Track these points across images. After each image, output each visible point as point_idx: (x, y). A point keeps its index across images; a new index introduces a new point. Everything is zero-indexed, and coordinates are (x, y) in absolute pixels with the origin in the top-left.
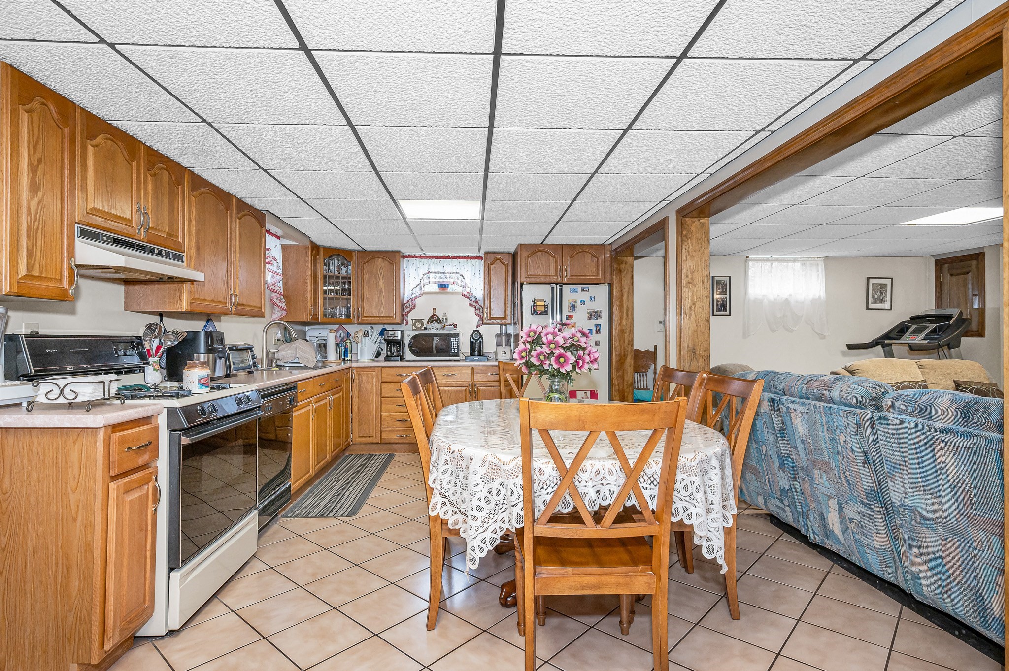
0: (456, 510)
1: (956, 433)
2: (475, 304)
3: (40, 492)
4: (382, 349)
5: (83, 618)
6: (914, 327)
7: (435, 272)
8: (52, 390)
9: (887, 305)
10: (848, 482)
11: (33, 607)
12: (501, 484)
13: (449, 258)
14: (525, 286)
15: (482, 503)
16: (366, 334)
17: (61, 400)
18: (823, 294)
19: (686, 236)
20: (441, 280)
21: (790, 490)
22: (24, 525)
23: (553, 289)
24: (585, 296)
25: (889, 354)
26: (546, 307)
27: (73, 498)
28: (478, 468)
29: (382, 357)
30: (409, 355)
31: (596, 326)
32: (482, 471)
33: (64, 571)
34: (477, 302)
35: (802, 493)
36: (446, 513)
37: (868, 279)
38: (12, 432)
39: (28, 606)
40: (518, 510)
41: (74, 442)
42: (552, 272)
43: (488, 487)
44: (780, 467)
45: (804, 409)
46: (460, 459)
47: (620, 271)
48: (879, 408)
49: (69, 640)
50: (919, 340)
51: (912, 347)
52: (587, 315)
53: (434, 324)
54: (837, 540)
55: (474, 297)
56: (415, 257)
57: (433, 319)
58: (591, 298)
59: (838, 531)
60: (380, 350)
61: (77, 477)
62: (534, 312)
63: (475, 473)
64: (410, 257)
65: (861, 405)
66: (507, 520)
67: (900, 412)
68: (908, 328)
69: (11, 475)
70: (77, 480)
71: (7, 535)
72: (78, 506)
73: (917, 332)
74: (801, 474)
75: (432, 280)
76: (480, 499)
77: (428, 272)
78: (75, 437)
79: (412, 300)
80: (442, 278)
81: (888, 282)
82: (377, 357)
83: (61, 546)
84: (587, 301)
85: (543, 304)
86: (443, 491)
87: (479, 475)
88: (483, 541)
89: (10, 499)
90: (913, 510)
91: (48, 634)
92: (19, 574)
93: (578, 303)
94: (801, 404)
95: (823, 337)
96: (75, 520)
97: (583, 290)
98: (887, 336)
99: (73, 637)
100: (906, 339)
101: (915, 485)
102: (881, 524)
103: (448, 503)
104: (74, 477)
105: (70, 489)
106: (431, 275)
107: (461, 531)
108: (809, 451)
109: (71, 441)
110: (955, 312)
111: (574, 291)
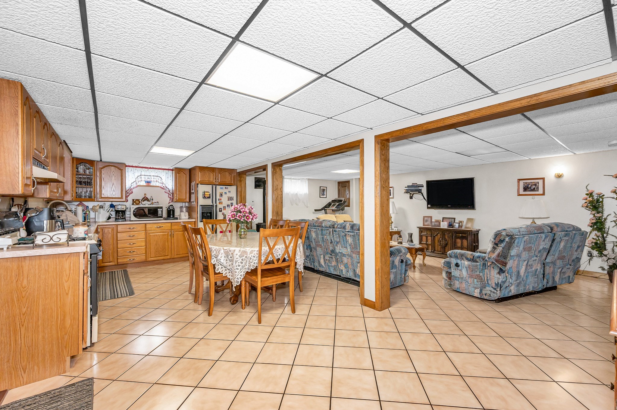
0: (227, 269)
1: (351, 232)
2: (169, 192)
3: (46, 284)
4: (112, 215)
5: (73, 336)
6: (333, 204)
7: (145, 175)
8: (46, 238)
9: (325, 196)
10: (326, 249)
11: (43, 337)
12: (246, 257)
13: (153, 168)
14: (200, 186)
15: (240, 264)
16: (101, 207)
17: (52, 242)
18: (308, 192)
19: (275, 173)
20: (149, 180)
21: (310, 255)
22: (37, 301)
23: (212, 187)
24: (227, 191)
25: (326, 213)
26: (210, 195)
27: (66, 285)
28: (238, 253)
29: (112, 219)
30: (133, 218)
31: (231, 203)
32: (239, 254)
33: (62, 317)
34: (169, 191)
35: (313, 256)
36: (222, 271)
37: (320, 187)
38: (28, 258)
39: (40, 337)
40: (256, 261)
41: (66, 260)
42: (211, 180)
43: (241, 259)
44: (307, 249)
45: (315, 230)
46: (229, 251)
47: (241, 181)
48: (334, 228)
49: (66, 347)
50: (334, 208)
51: (333, 210)
52: (227, 199)
53: (146, 202)
54: (323, 267)
55: (168, 189)
56: (132, 166)
57: (145, 199)
58: (229, 191)
59: (323, 264)
60: (110, 215)
61: (68, 275)
62: (204, 197)
63: (237, 255)
64: (129, 166)
65: (330, 227)
66: (247, 268)
67: (339, 228)
68: (331, 204)
69: (28, 278)
70: (68, 276)
71: (26, 307)
72: (69, 288)
73: (334, 205)
74: (313, 250)
75: (143, 179)
76: (239, 263)
77: (141, 175)
78: (67, 258)
79: (131, 189)
80: (149, 178)
81: (325, 188)
82: (108, 219)
83: (60, 307)
84: (228, 193)
85: (208, 193)
86: (221, 263)
87: (238, 255)
88: (241, 275)
89: (27, 290)
90: (341, 253)
91: (53, 347)
92: (34, 324)
93: (224, 193)
94: (314, 228)
95: (307, 207)
96: (67, 294)
97: (226, 188)
98: (325, 207)
99: (67, 346)
100: (331, 208)
101: (342, 247)
102: (334, 259)
103: (223, 267)
104: (67, 275)
105: (64, 281)
106: (142, 176)
107: (228, 276)
108: (316, 242)
109: (65, 259)
110: (343, 199)
111: (222, 188)
